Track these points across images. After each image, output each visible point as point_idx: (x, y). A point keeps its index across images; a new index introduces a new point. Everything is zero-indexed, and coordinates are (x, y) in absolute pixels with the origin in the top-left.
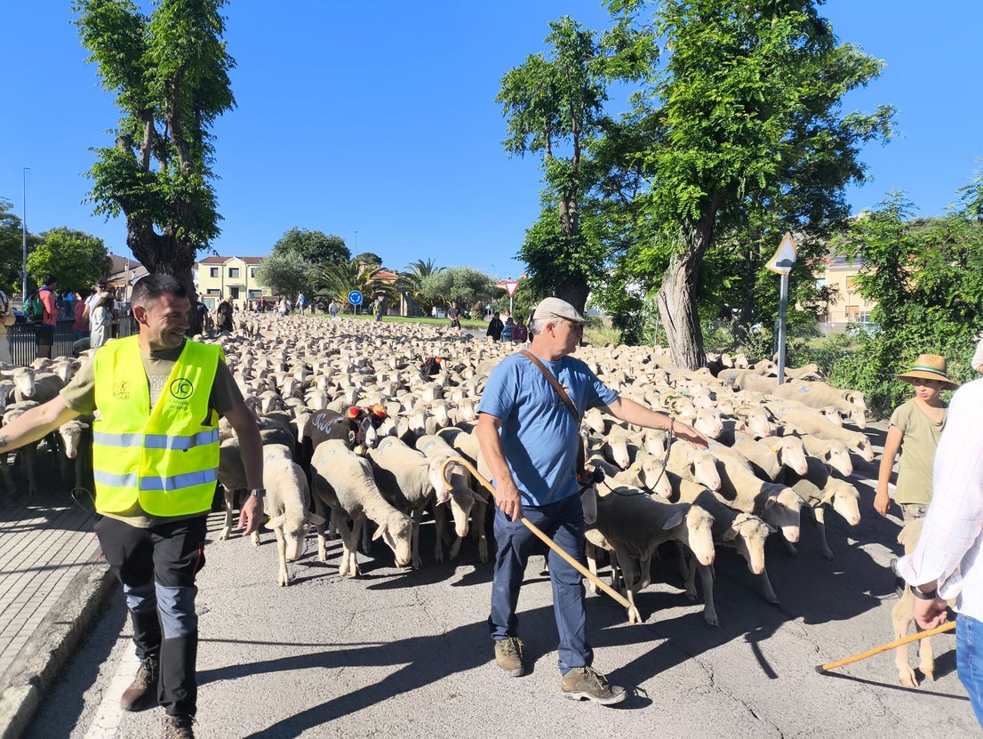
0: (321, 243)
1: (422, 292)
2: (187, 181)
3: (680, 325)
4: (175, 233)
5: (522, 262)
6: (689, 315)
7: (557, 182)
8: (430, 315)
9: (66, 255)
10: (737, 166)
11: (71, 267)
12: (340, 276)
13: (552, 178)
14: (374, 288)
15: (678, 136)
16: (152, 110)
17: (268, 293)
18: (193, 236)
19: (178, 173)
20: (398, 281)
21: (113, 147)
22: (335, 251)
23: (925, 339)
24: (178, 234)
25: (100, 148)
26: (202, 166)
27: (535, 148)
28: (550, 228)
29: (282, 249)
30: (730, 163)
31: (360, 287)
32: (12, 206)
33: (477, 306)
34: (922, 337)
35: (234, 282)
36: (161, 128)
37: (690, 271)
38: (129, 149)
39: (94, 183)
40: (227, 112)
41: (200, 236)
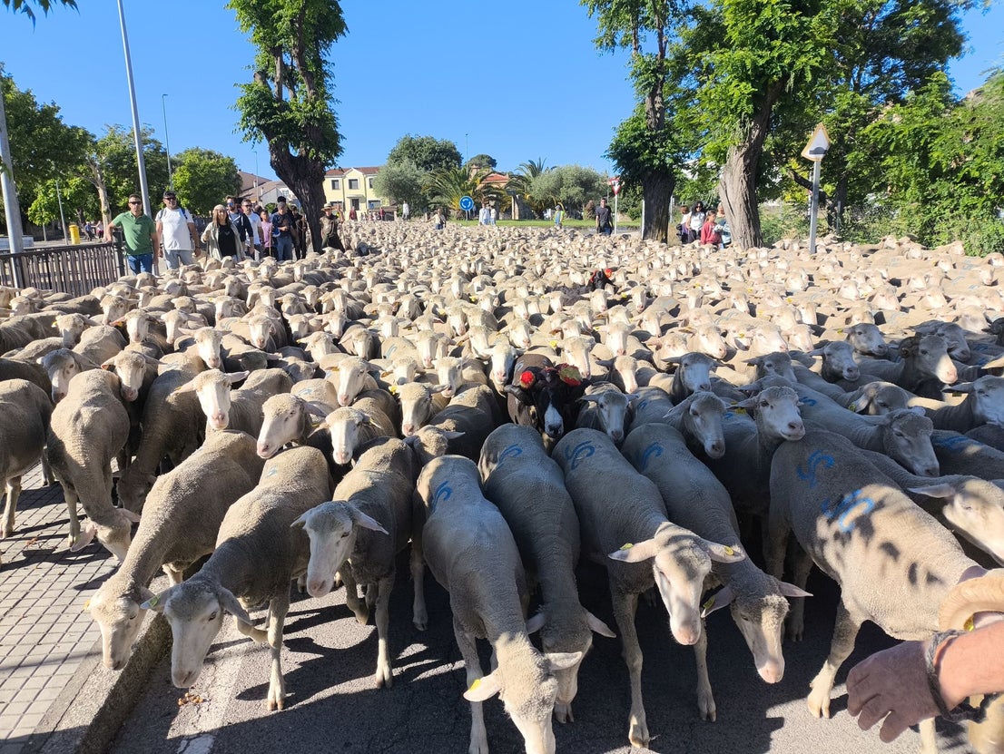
0: (433, 149)
1: (532, 194)
2: (314, 108)
3: (738, 212)
4: (307, 153)
5: (610, 160)
6: (746, 202)
7: (642, 78)
8: (542, 217)
9: (202, 175)
10: (787, 61)
11: (209, 186)
12: (451, 182)
13: (636, 75)
14: (484, 193)
15: (734, 35)
16: (281, 47)
17: (386, 203)
18: (322, 156)
19: (306, 101)
20: (510, 184)
21: (252, 81)
22: (447, 156)
23: (956, 213)
24: (311, 154)
25: (243, 84)
26: (325, 92)
27: (624, 44)
28: (636, 124)
29: (397, 158)
30: (781, 58)
31: (471, 192)
32: (153, 131)
33: (588, 206)
34: (952, 212)
35: (354, 193)
36: (287, 59)
37: (748, 161)
38: (265, 83)
39: (241, 114)
40: (340, 38)
41: (328, 156)
